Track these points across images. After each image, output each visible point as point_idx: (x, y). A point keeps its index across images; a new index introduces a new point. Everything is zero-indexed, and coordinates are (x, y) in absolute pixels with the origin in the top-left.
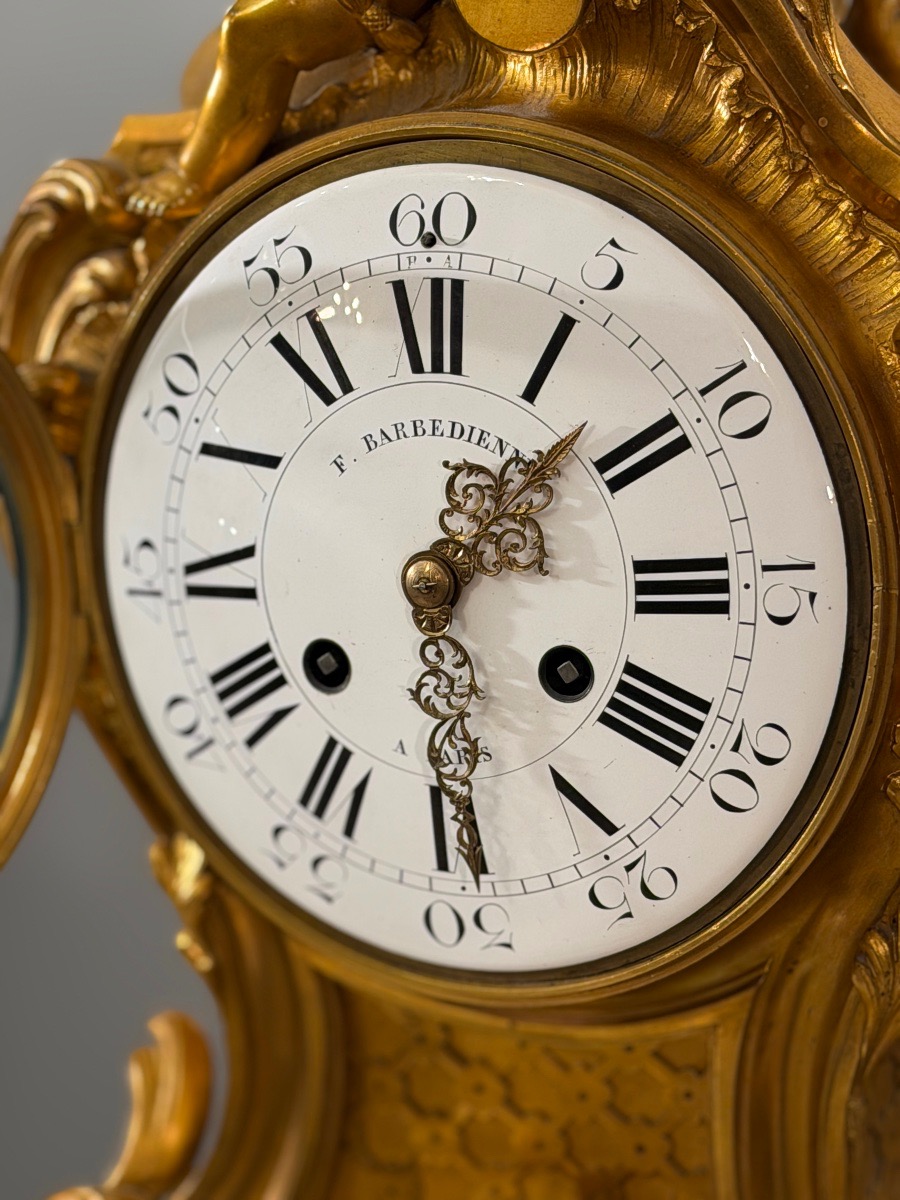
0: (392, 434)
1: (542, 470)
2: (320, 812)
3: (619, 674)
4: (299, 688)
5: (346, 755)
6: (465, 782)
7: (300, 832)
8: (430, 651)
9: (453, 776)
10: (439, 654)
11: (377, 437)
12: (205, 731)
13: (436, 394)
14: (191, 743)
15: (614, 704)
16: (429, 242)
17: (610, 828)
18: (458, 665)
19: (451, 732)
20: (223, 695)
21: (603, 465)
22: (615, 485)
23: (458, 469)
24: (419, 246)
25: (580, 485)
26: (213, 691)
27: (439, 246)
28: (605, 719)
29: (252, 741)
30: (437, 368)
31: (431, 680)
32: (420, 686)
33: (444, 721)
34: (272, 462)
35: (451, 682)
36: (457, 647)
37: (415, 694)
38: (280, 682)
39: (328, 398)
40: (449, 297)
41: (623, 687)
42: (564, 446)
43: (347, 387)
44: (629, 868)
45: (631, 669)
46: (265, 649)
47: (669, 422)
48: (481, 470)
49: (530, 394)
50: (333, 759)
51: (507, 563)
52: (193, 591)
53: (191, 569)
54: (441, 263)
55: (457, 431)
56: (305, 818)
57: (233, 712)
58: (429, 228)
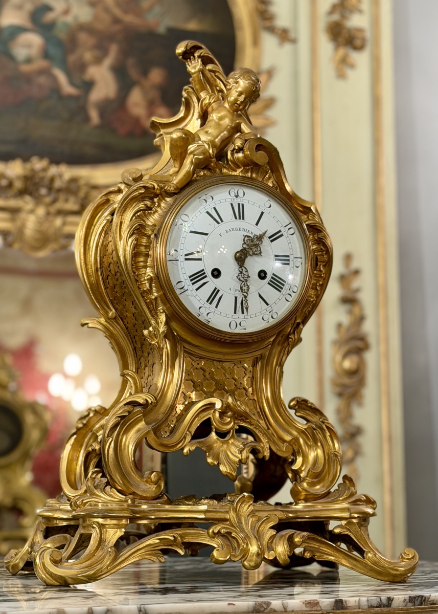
0: (231, 230)
1: (260, 238)
2: (211, 303)
3: (272, 275)
4: (209, 277)
5: (218, 291)
6: (247, 293)
7: (205, 307)
8: (240, 269)
9: (245, 292)
10: (242, 270)
11: (228, 230)
12: (186, 288)
13: (239, 223)
14: (182, 291)
15: (271, 281)
16: (237, 197)
17: (267, 304)
18: (246, 272)
19: (244, 284)
20: (191, 280)
21: (270, 238)
22: (272, 241)
23: (245, 236)
24: (235, 197)
25: (266, 241)
26: (189, 279)
27: (239, 197)
28: (269, 284)
29: (197, 289)
30: (240, 218)
31: (240, 274)
32: (238, 275)
33: (243, 282)
34: (206, 234)
35: (244, 274)
36: (245, 268)
37: (237, 277)
38: (206, 277)
39: (218, 223)
40: (241, 207)
41: (272, 278)
42: (264, 234)
43: (222, 221)
44: (270, 312)
45: (274, 274)
46: (203, 270)
47: (280, 231)
48: (250, 237)
49: (257, 224)
50: (216, 291)
51: (254, 254)
52: (186, 259)
53: (186, 255)
54: (239, 200)
55: (244, 230)
56: (207, 305)
57: (193, 284)
58: (236, 194)
